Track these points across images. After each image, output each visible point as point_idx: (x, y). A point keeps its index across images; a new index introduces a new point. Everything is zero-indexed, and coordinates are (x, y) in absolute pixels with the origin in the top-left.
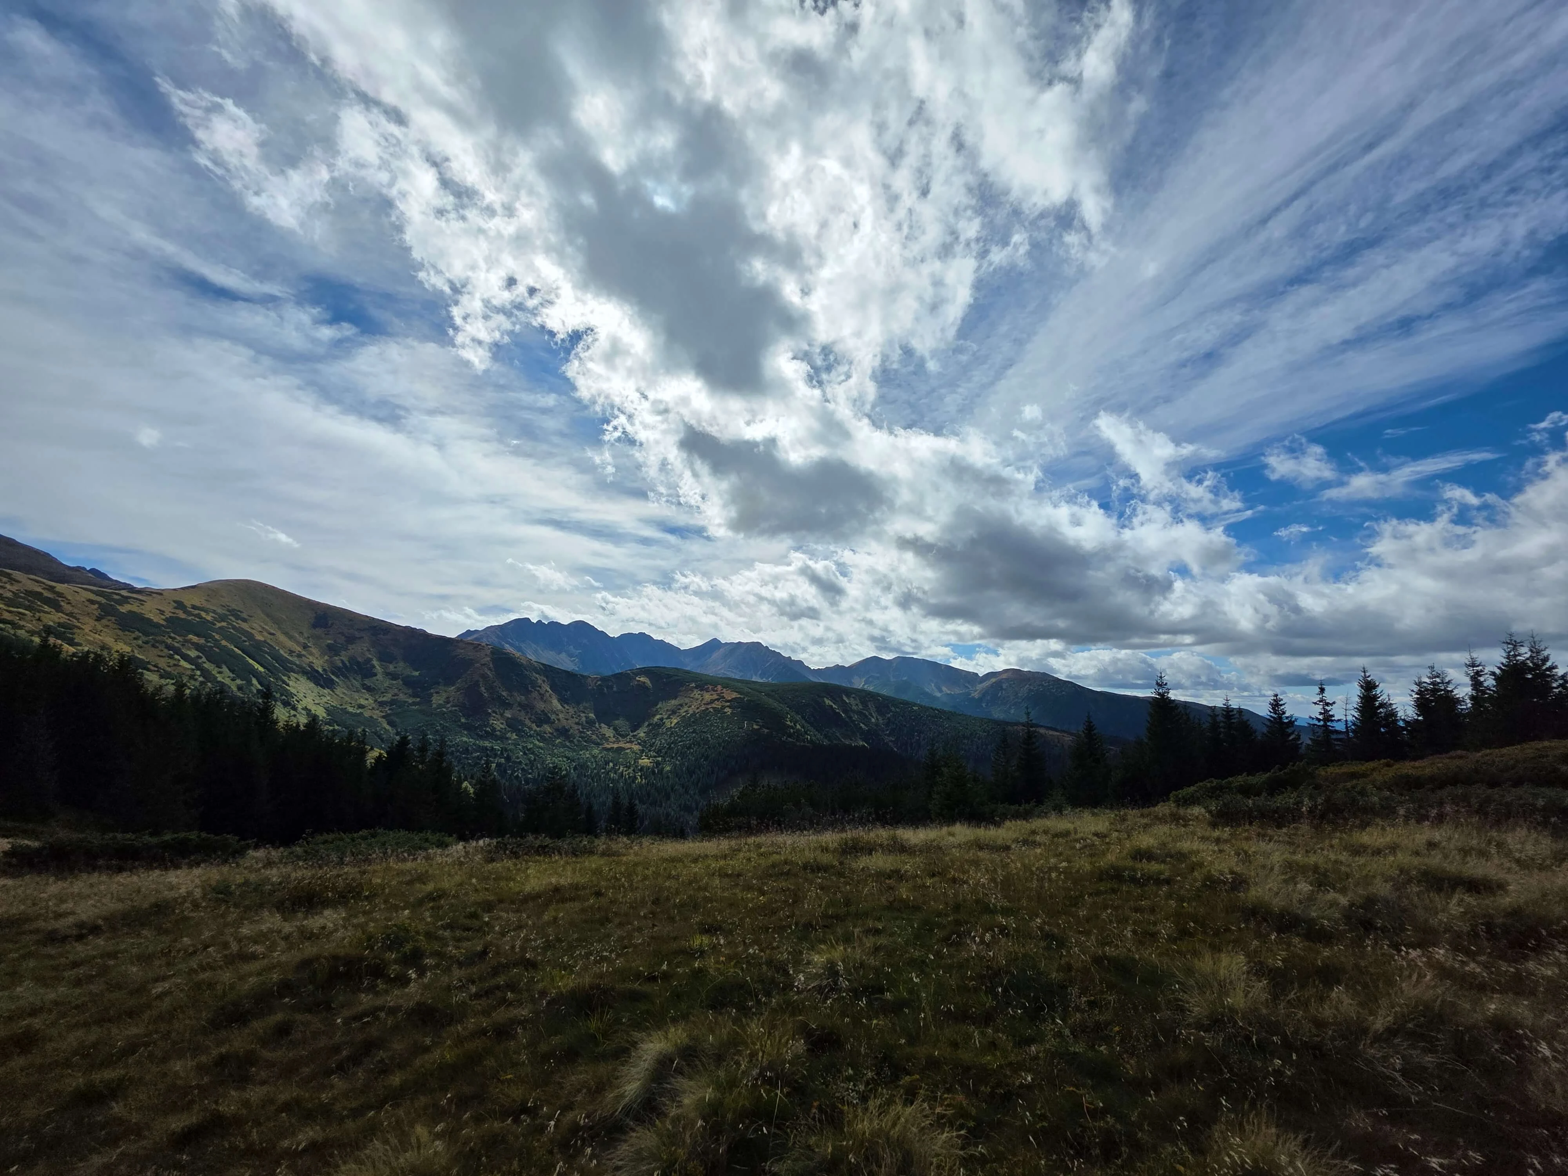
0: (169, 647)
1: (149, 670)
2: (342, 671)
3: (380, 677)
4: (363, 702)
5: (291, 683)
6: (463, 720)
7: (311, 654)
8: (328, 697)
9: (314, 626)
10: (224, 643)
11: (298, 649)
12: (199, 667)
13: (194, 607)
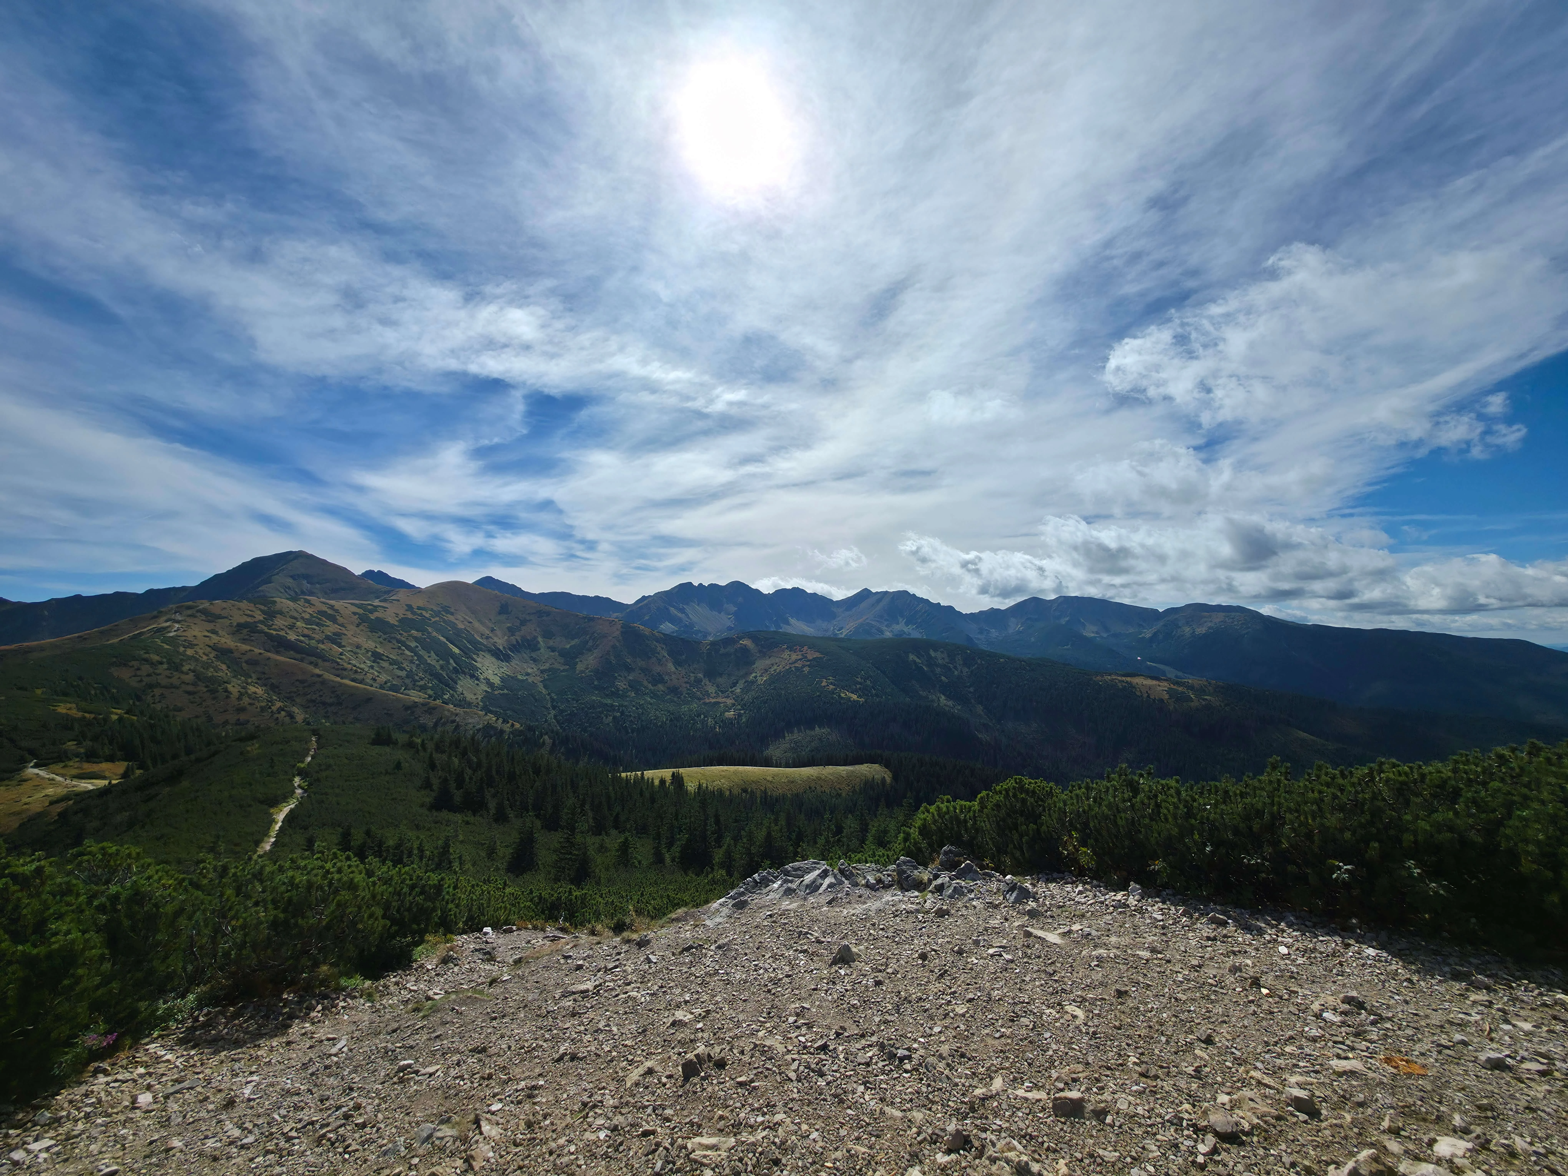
0: (399, 641)
1: (382, 660)
2: (516, 648)
3: (542, 650)
4: (530, 671)
5: (478, 660)
6: (596, 683)
7: (496, 636)
8: (505, 669)
9: (500, 613)
10: (434, 634)
11: (487, 632)
12: (416, 654)
13: (419, 608)
